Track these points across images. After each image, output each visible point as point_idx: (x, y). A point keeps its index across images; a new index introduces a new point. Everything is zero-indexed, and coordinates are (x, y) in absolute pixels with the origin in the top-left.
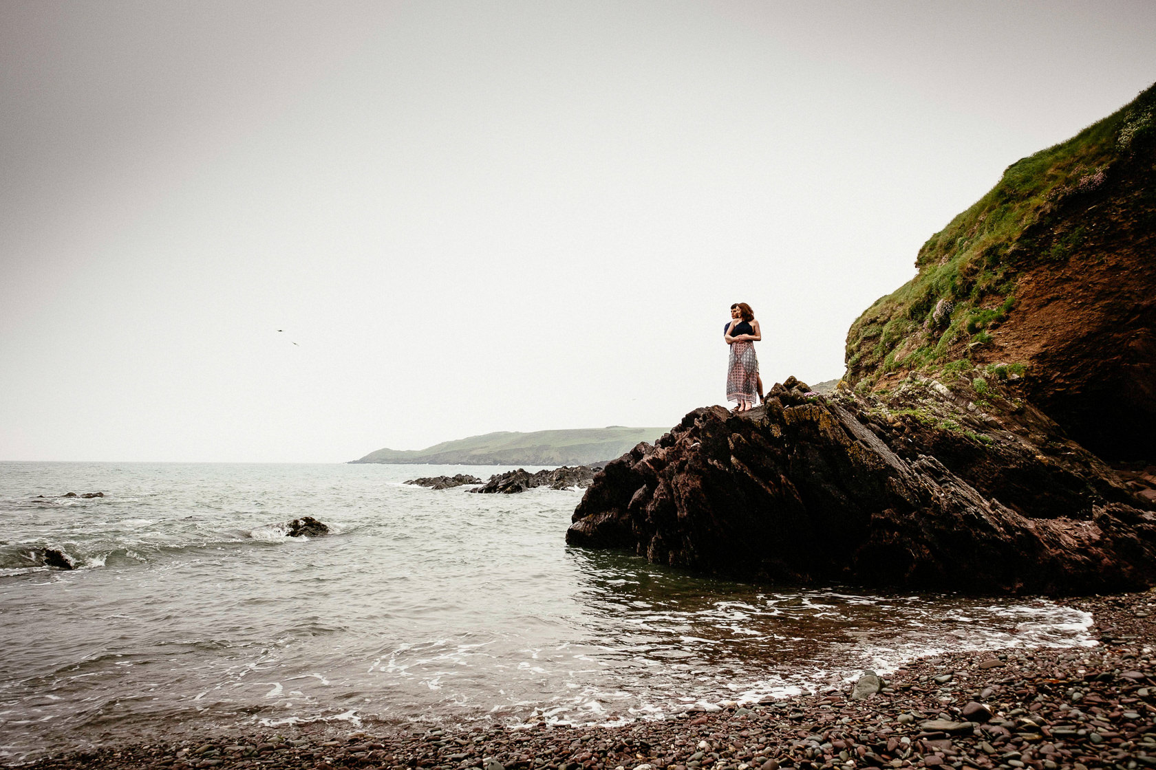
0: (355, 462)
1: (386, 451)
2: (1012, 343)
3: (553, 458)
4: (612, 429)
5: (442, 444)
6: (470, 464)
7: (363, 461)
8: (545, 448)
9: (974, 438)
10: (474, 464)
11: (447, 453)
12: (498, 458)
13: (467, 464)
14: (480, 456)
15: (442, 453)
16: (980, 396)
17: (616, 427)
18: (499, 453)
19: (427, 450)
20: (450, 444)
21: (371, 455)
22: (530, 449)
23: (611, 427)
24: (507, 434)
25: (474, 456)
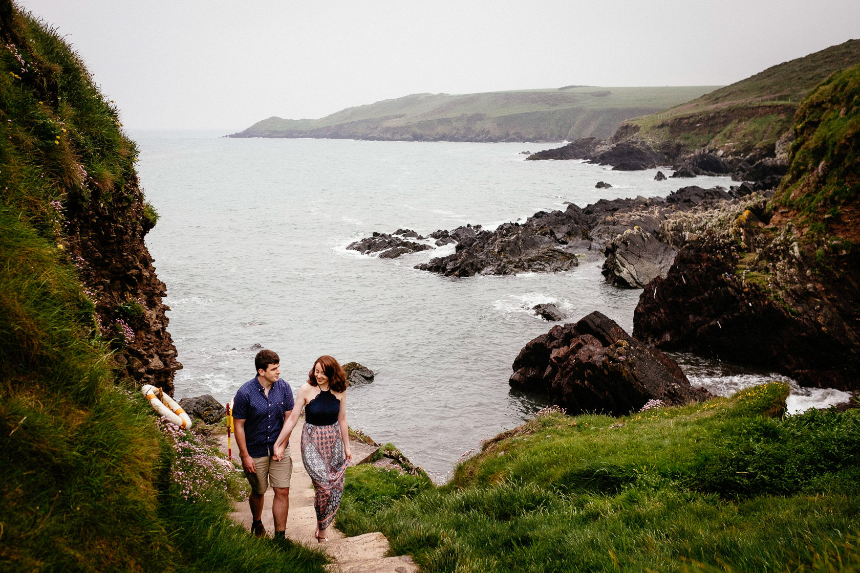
0: (237, 135)
1: (274, 120)
2: (853, 220)
3: (488, 132)
4: (564, 91)
5: (346, 110)
6: (383, 139)
7: (247, 134)
8: (478, 117)
9: (788, 310)
10: (388, 139)
11: (352, 123)
12: (418, 131)
13: (379, 139)
14: (395, 129)
15: (347, 124)
16: (818, 265)
17: (573, 87)
18: (420, 125)
19: (326, 118)
20: (355, 111)
21: (257, 125)
22: (458, 119)
23: (566, 88)
24: (429, 97)
25: (387, 130)
